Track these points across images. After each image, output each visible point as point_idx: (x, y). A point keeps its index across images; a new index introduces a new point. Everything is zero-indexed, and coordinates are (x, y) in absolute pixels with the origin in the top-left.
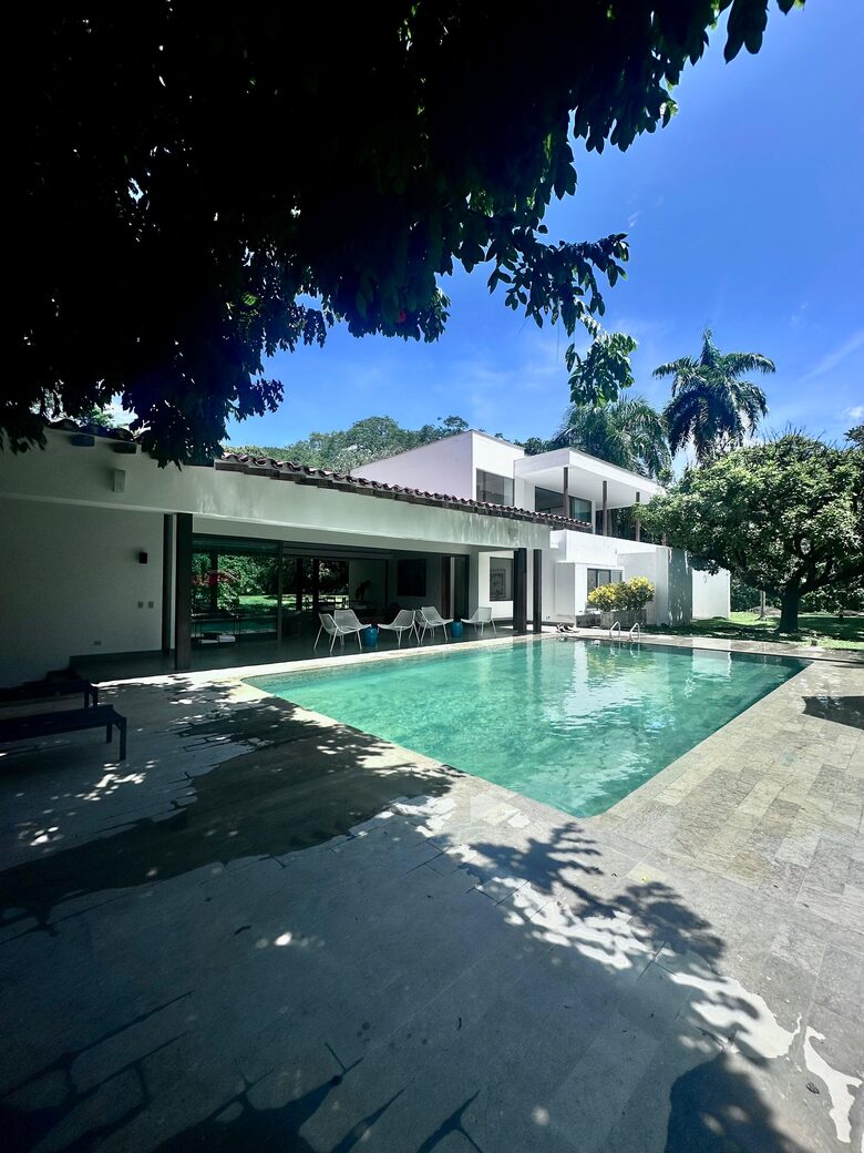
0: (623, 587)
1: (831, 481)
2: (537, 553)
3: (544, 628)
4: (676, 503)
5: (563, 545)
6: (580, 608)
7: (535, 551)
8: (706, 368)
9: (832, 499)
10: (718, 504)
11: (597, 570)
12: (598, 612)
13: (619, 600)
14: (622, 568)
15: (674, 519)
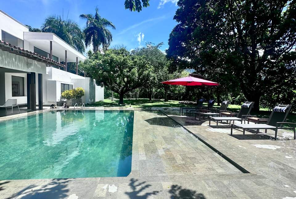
0: (74, 91)
1: (133, 63)
2: (40, 75)
3: (44, 108)
4: (94, 62)
5: (51, 73)
6: (58, 99)
7: (39, 74)
8: (96, 20)
9: (134, 68)
10: (107, 65)
11: (64, 84)
12: (65, 100)
13: (74, 95)
14: (73, 84)
15: (93, 68)
